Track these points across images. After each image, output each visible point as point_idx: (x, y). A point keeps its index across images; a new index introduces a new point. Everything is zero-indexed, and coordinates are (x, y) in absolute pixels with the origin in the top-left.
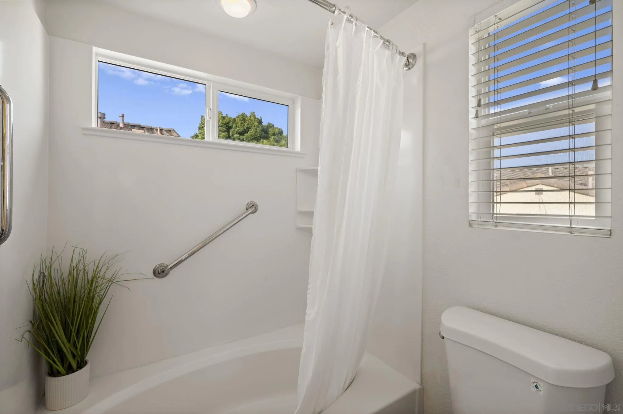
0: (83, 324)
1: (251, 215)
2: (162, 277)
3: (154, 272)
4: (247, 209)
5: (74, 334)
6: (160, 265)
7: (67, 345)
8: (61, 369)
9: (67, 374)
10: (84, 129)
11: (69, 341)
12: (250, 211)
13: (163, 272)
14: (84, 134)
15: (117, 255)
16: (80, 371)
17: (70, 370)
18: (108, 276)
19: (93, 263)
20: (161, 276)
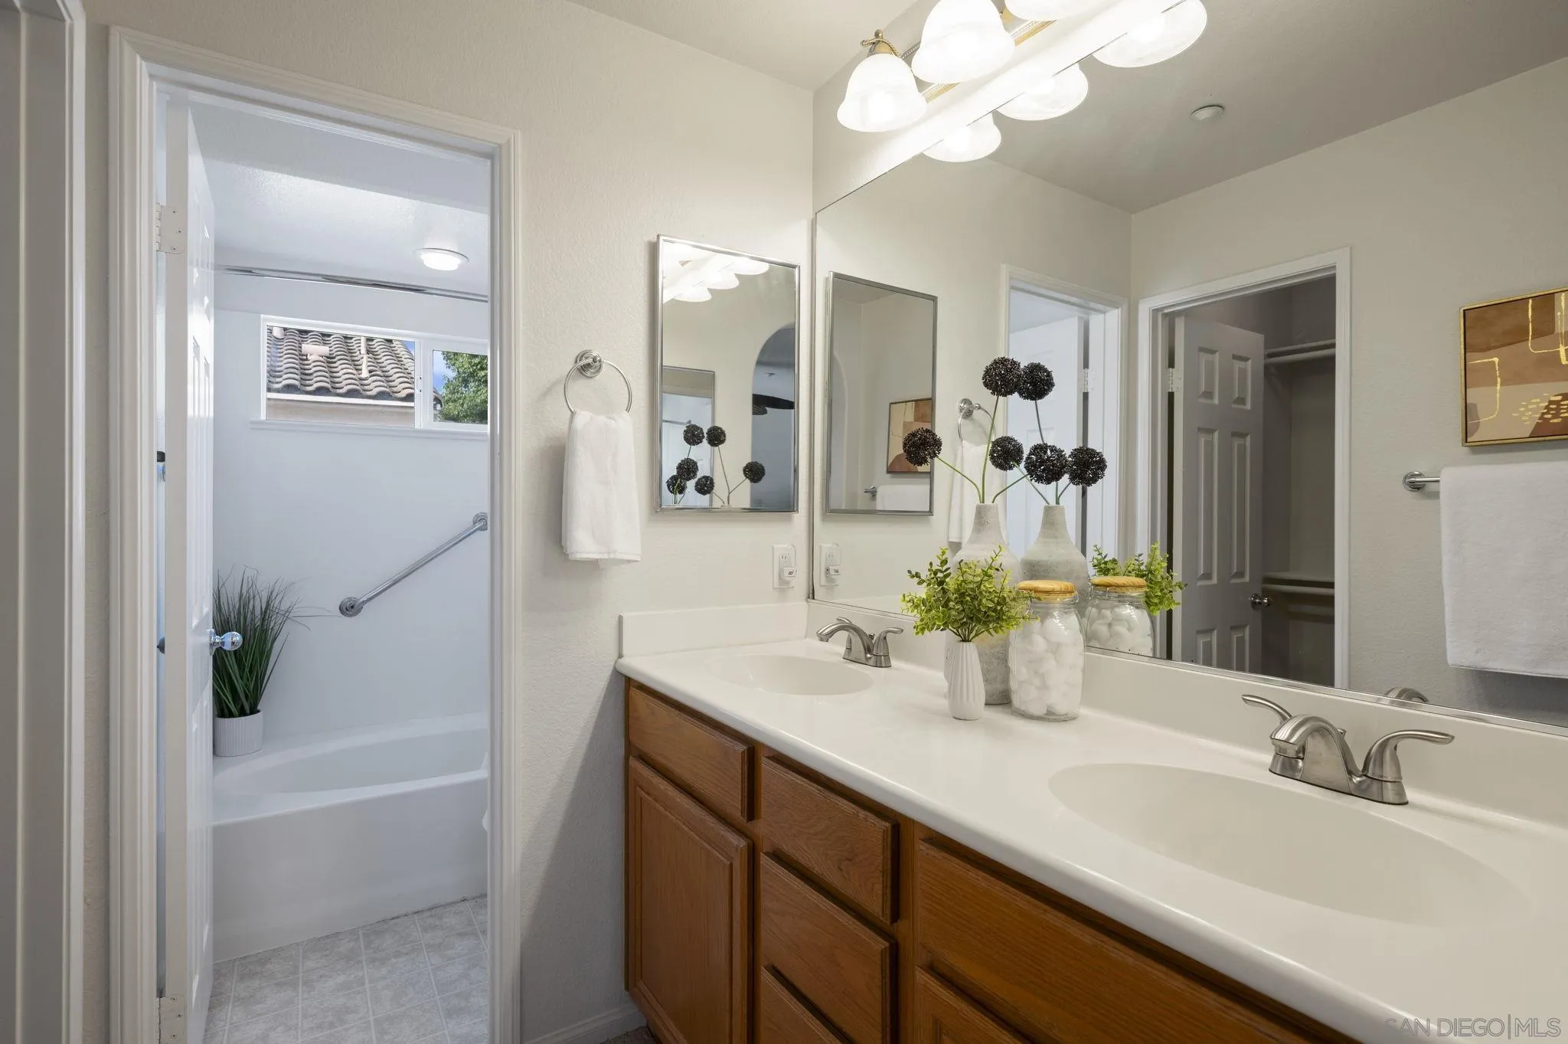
0: (257, 659)
1: (478, 532)
2: (351, 616)
3: (340, 608)
4: (475, 523)
5: (247, 670)
6: (350, 599)
7: (240, 681)
8: (234, 710)
9: (240, 716)
10: (252, 423)
11: (242, 678)
12: (478, 526)
13: (352, 607)
14: (251, 429)
15: (293, 583)
16: (251, 716)
17: (243, 713)
18: (284, 607)
19: (266, 590)
20: (351, 613)
